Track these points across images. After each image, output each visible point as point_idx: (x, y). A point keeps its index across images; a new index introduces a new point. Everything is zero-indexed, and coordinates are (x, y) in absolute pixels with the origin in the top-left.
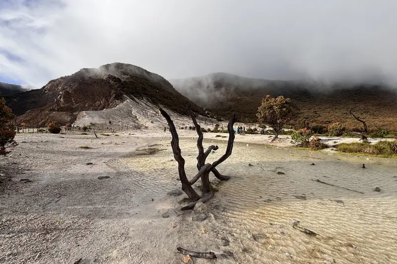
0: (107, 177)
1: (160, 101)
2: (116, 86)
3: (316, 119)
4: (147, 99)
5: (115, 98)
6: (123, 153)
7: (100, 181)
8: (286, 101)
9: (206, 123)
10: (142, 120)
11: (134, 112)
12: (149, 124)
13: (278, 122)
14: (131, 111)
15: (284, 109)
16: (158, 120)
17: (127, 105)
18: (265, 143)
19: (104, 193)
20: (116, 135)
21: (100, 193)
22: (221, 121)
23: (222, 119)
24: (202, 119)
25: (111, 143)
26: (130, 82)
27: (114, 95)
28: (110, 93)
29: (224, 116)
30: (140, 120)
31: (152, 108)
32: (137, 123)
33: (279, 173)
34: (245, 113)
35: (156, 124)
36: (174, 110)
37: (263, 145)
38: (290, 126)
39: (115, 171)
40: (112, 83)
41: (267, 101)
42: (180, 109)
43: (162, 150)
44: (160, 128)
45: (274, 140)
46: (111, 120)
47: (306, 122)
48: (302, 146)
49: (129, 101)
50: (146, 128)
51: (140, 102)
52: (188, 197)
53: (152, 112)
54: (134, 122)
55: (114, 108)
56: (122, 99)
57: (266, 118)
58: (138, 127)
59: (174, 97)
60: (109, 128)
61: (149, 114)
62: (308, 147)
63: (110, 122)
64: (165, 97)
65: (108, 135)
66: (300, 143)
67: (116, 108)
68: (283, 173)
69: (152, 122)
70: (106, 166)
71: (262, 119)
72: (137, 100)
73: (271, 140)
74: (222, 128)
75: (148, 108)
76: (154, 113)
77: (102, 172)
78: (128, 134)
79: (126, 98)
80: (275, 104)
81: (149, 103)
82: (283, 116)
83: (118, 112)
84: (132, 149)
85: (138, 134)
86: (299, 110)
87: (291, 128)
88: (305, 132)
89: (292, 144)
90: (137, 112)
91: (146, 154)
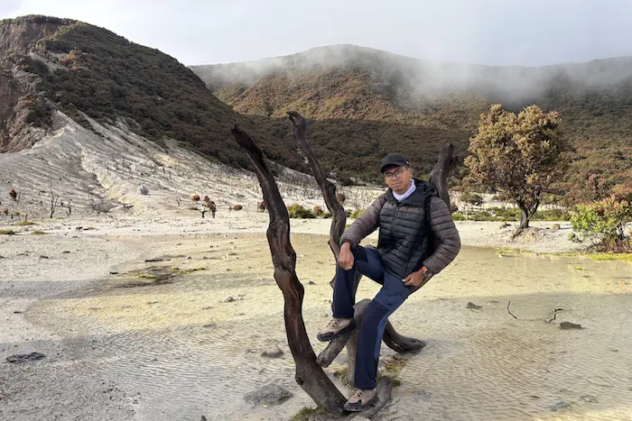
0: (37, 357)
1: (168, 127)
2: (33, 84)
3: (623, 175)
4: (130, 124)
5: (29, 120)
6: (71, 282)
7: (17, 368)
8: (549, 121)
9: (306, 191)
10: (114, 186)
11: (89, 162)
12: (134, 197)
13: (529, 181)
14: (79, 160)
15: (546, 144)
16: (162, 183)
17: (67, 142)
18: (492, 243)
19: (39, 403)
20: (37, 233)
21: (24, 404)
22: (349, 184)
23: (353, 179)
24: (295, 181)
25: (26, 254)
26: (75, 72)
27: (25, 112)
28: (12, 105)
29: (360, 169)
30: (107, 186)
31: (144, 151)
32: (98, 196)
33: (565, 326)
34: (420, 160)
35: (155, 197)
36: (211, 154)
37: (489, 249)
38: (552, 197)
39: (59, 338)
40: (18, 75)
41: (494, 121)
42: (228, 151)
43: (190, 271)
44: (170, 208)
45: (519, 234)
46: (16, 186)
47: (602, 182)
48: (603, 247)
49: (72, 130)
50: (127, 208)
51: (108, 133)
52: (315, 406)
53: (142, 161)
54: (89, 191)
55: (24, 152)
56: (50, 124)
57: (491, 170)
58: (102, 208)
59: (210, 116)
60: (11, 210)
61: (133, 167)
62: (622, 252)
63: (14, 194)
64: (181, 117)
65: (11, 233)
66: (598, 241)
67: (31, 152)
68: (578, 327)
69: (145, 192)
70: (24, 323)
71: (483, 175)
72: (96, 125)
73: (510, 234)
74: (356, 205)
75: (132, 149)
76: (150, 162)
77: (15, 339)
78: (74, 228)
79: (63, 119)
80: (517, 128)
81: (133, 136)
82: (542, 163)
83: (36, 164)
84: (98, 271)
85: (103, 226)
86: (574, 151)
87: (555, 201)
88: (611, 208)
89: (576, 245)
90: (99, 162)
91: (145, 284)
